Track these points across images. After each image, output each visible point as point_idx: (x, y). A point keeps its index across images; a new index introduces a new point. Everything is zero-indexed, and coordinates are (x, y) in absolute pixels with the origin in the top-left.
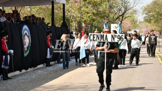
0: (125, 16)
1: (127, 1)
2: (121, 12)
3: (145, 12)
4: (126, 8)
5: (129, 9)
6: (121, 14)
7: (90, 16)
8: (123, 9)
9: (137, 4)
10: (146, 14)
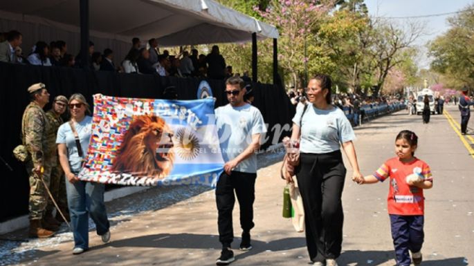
0: (393, 61)
1: (397, 31)
2: (385, 52)
3: (433, 52)
4: (395, 44)
5: (401, 47)
6: (384, 56)
7: (325, 61)
8: (389, 48)
9: (418, 36)
10: (436, 56)
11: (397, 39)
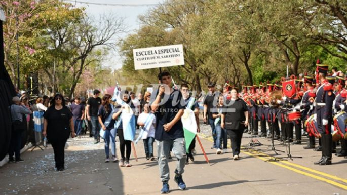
1: (91, 27)
2: (78, 50)
3: (125, 51)
4: (90, 41)
5: (97, 44)
11: (92, 35)
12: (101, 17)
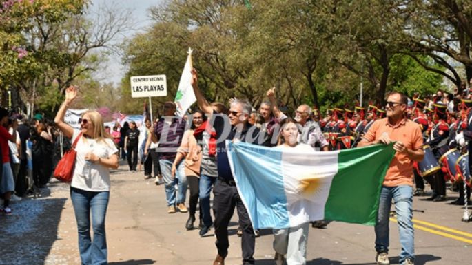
3: (130, 56)
5: (95, 46)
9: (118, 31)
11: (86, 33)
12: (99, 8)
